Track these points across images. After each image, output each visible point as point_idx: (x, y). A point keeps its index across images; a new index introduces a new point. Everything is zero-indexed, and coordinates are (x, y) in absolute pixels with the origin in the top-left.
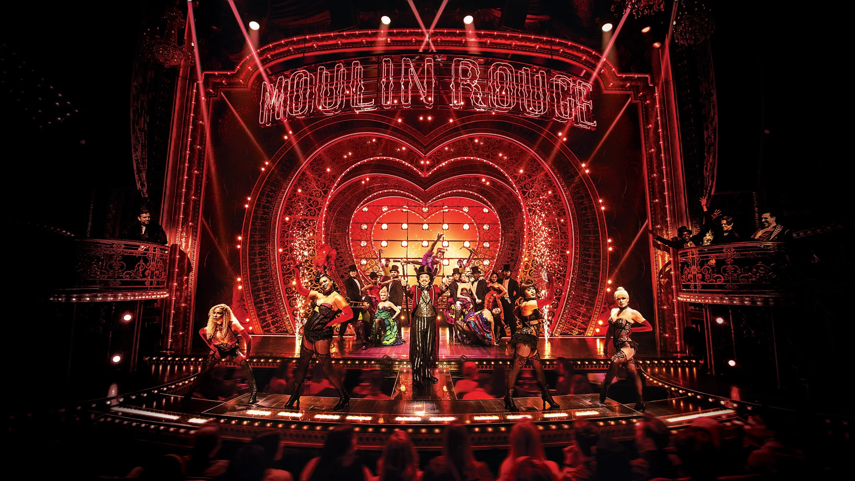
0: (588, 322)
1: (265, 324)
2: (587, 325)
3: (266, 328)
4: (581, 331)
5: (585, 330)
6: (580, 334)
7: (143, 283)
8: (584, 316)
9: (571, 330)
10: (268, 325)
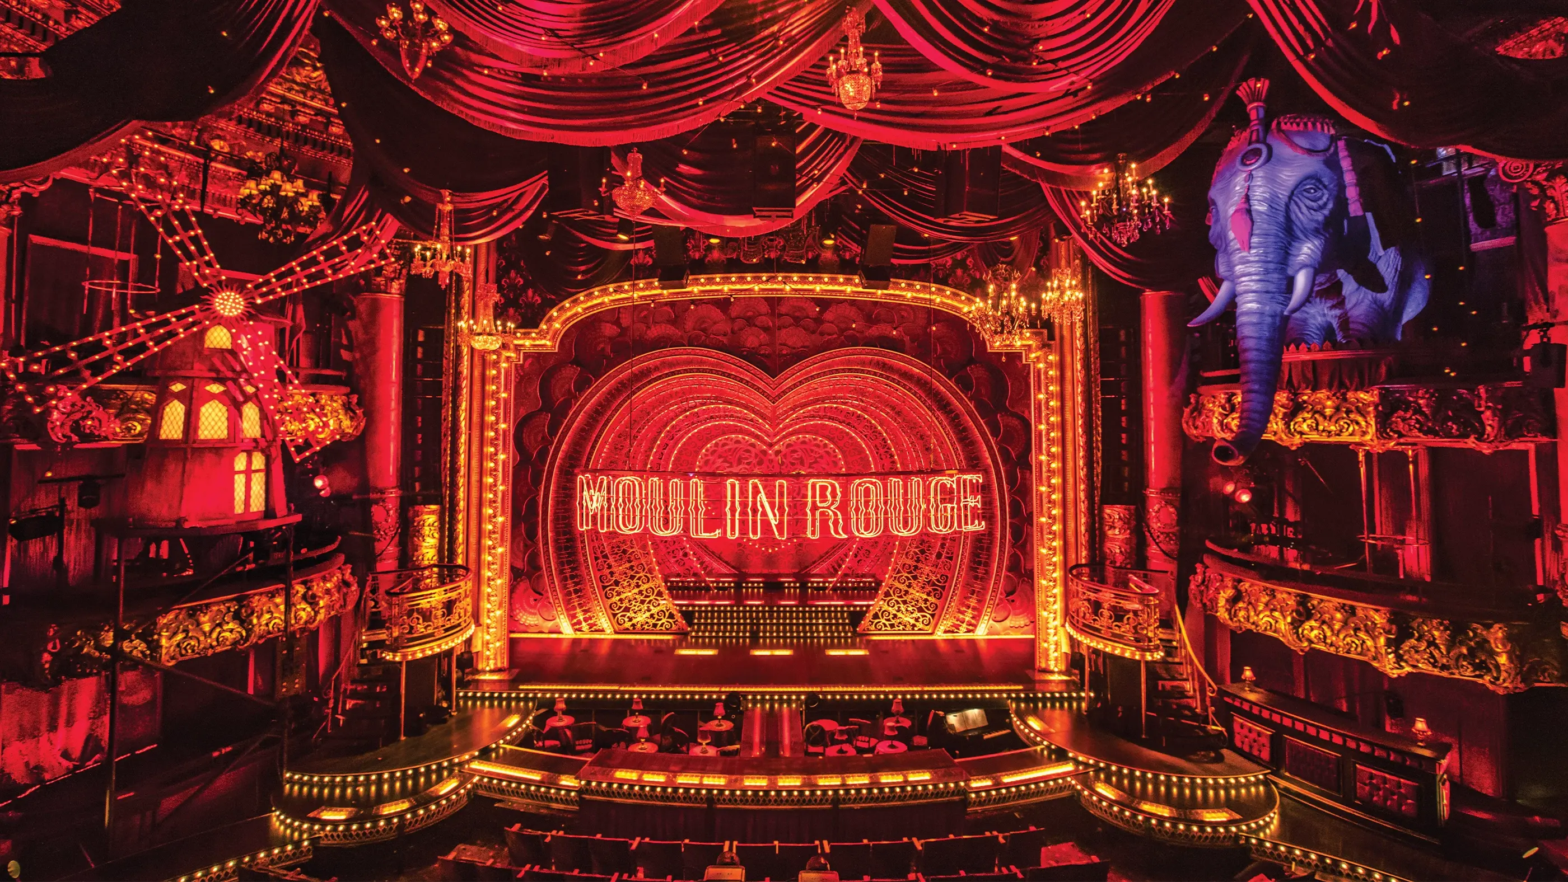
0: (979, 616)
1: (575, 621)
2: (978, 621)
3: (576, 626)
4: (971, 628)
5: (975, 626)
6: (969, 631)
7: (459, 625)
8: (974, 609)
9: (957, 627)
10: (579, 623)
